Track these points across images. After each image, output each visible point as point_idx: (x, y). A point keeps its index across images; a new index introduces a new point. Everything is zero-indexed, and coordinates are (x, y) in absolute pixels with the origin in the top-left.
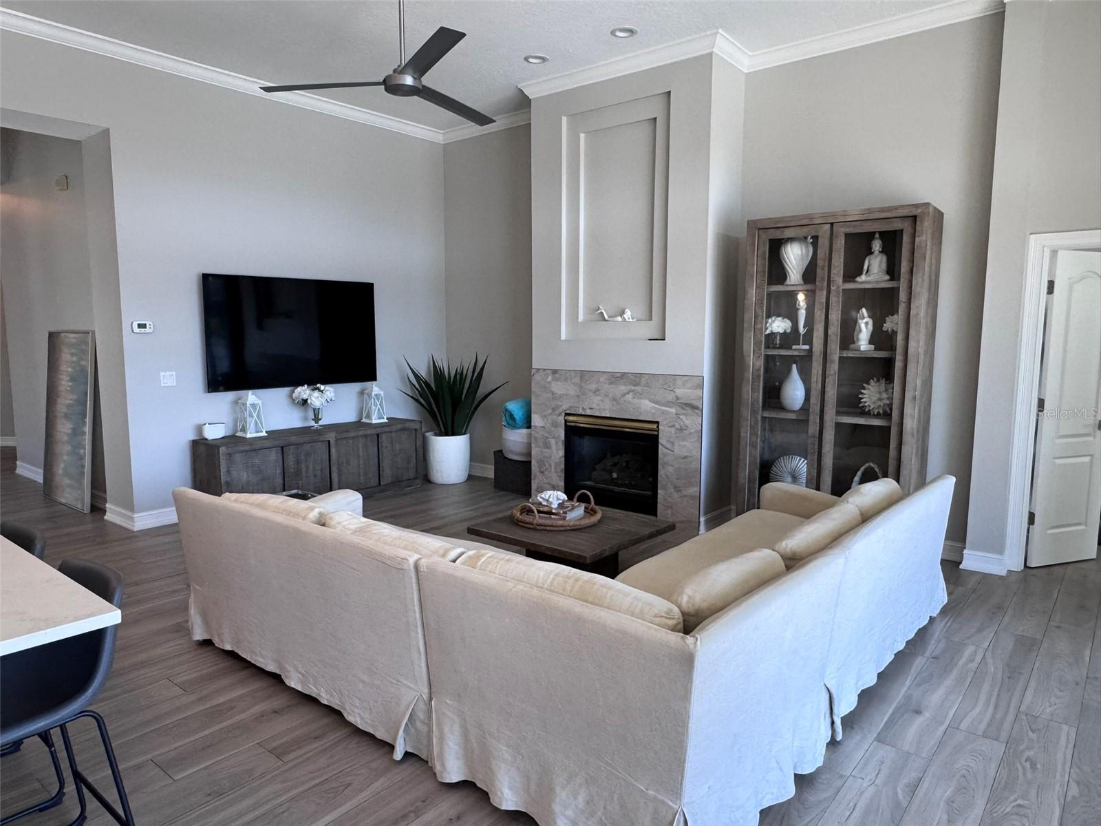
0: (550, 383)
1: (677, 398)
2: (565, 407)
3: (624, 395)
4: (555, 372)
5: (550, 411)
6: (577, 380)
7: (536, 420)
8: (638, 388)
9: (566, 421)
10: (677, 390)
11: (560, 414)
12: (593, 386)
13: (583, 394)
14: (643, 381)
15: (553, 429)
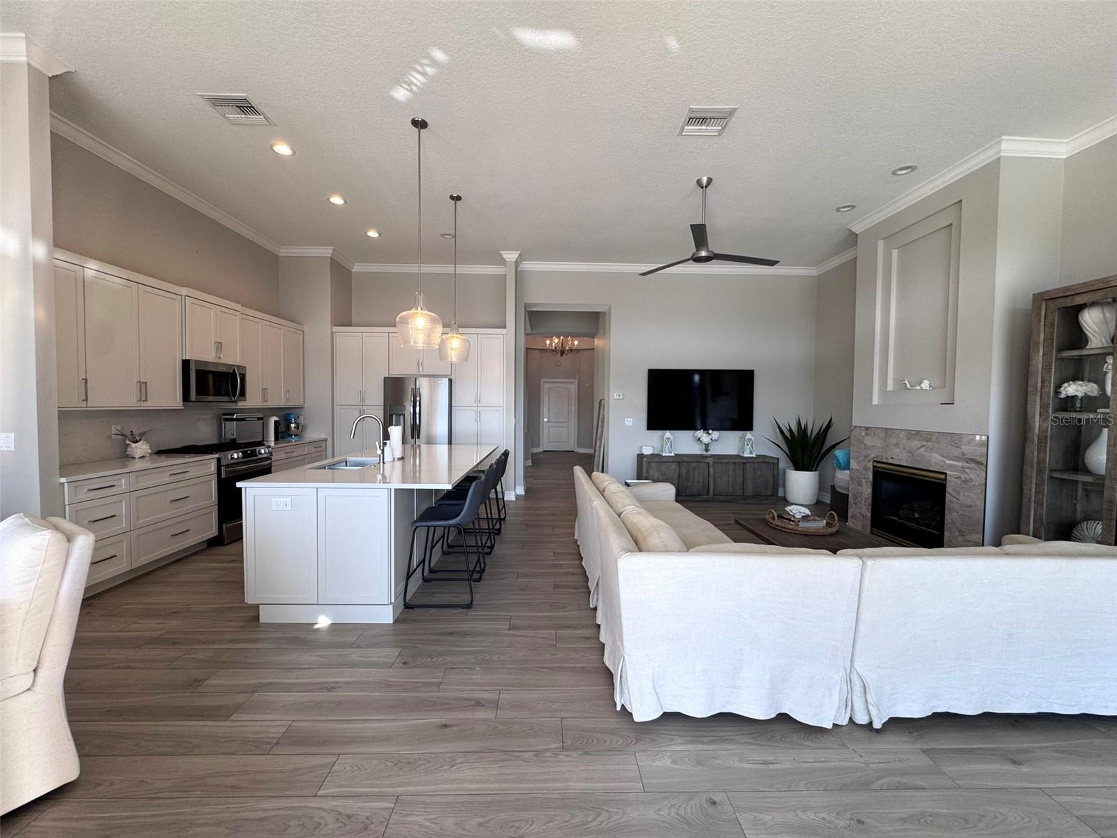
0: (863, 437)
1: (963, 454)
2: (873, 455)
3: (918, 449)
4: (867, 428)
5: (863, 458)
6: (882, 435)
7: (853, 465)
8: (930, 444)
9: (874, 467)
10: (963, 447)
11: (869, 461)
12: (894, 441)
13: (887, 446)
14: (934, 438)
15: (864, 472)
